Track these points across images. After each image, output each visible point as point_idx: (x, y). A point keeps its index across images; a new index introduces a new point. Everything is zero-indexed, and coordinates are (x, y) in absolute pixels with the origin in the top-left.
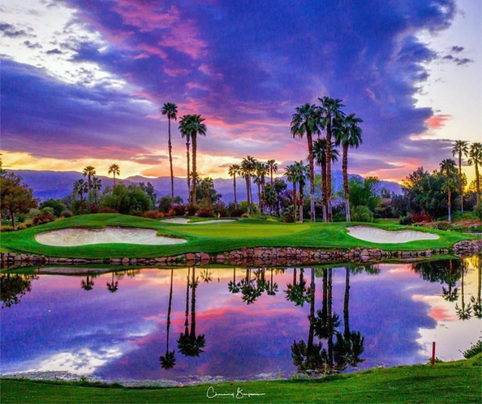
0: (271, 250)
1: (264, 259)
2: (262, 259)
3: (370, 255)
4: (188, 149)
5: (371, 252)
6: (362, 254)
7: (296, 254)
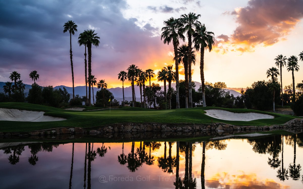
0: (139, 126)
1: (133, 133)
2: (131, 133)
3: (224, 130)
4: (86, 56)
5: (224, 127)
6: (217, 129)
7: (162, 129)
